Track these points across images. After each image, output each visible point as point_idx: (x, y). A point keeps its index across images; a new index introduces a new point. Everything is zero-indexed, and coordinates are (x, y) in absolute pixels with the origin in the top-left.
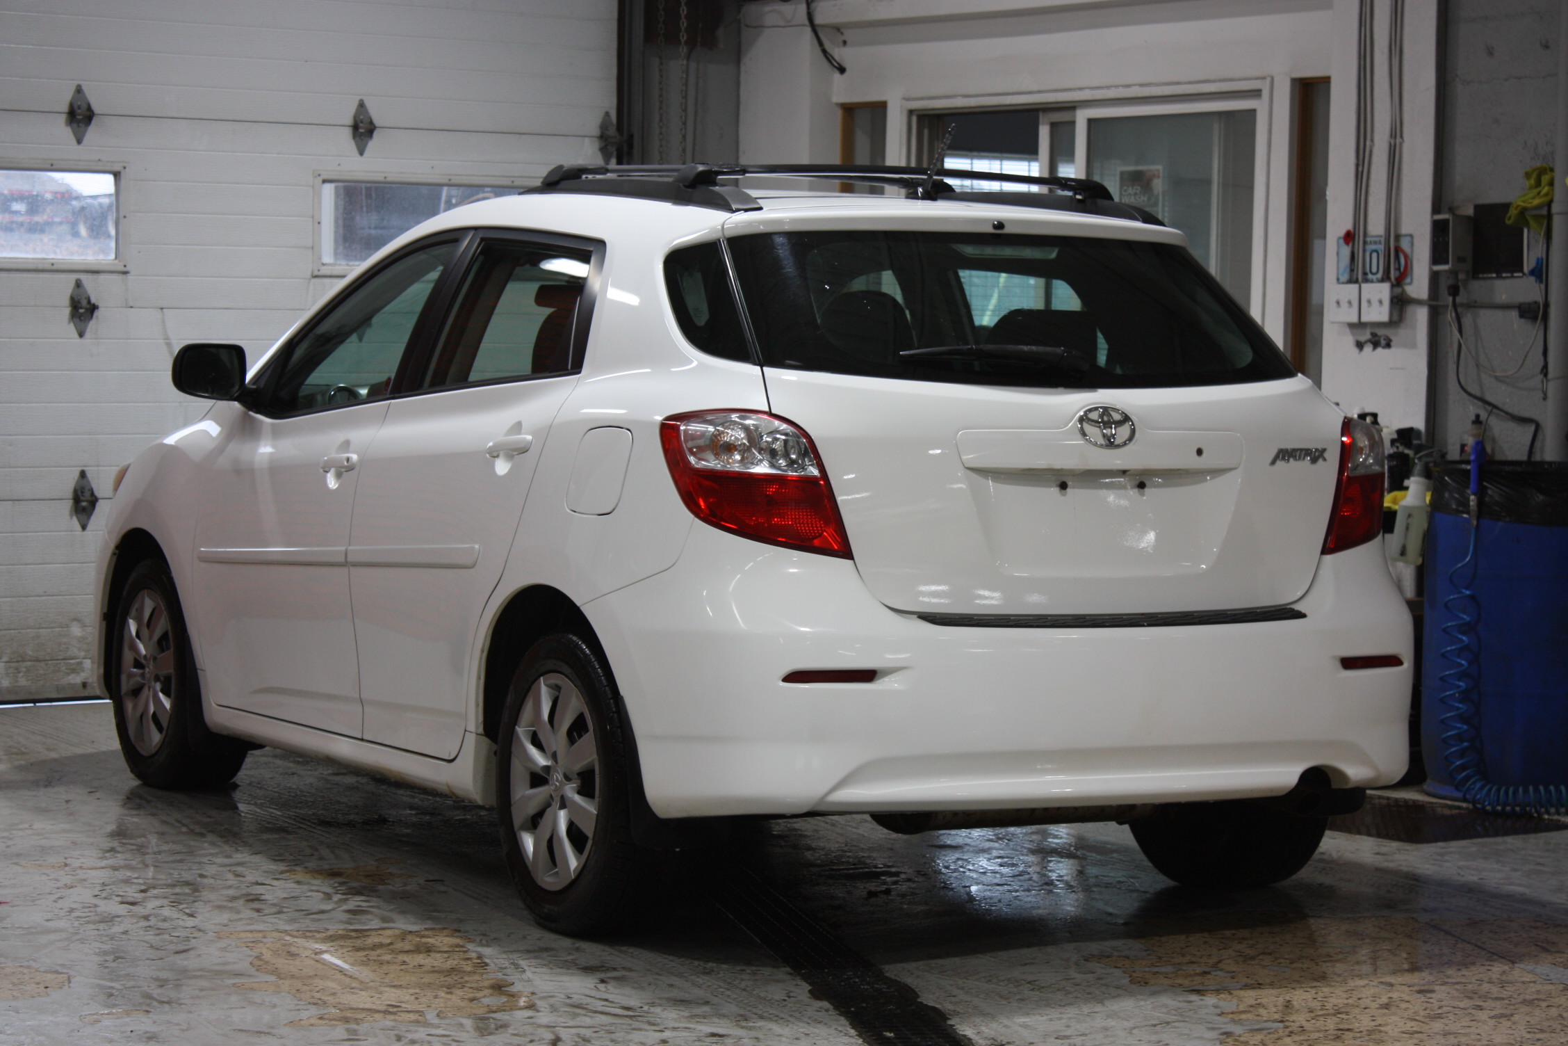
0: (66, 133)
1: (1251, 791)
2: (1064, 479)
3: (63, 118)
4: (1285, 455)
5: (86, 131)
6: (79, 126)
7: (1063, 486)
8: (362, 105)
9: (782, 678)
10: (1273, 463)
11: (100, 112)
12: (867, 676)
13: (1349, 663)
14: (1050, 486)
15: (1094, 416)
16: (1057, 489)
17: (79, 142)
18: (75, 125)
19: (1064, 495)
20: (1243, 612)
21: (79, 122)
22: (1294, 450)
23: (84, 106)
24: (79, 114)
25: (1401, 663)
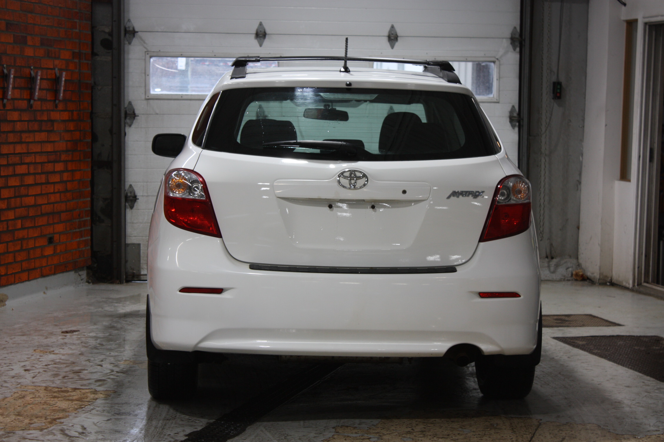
0: (255, 42)
1: (418, 354)
2: (331, 203)
3: (253, 36)
4: (455, 194)
5: (263, 41)
6: (260, 39)
7: (330, 207)
8: (393, 27)
9: (180, 290)
10: (449, 197)
11: (270, 33)
12: (219, 291)
13: (483, 295)
14: (325, 207)
15: (347, 174)
16: (328, 208)
17: (261, 46)
18: (259, 39)
19: (332, 211)
20: (427, 268)
21: (261, 37)
22: (463, 192)
23: (263, 31)
24: (261, 34)
25: (519, 296)
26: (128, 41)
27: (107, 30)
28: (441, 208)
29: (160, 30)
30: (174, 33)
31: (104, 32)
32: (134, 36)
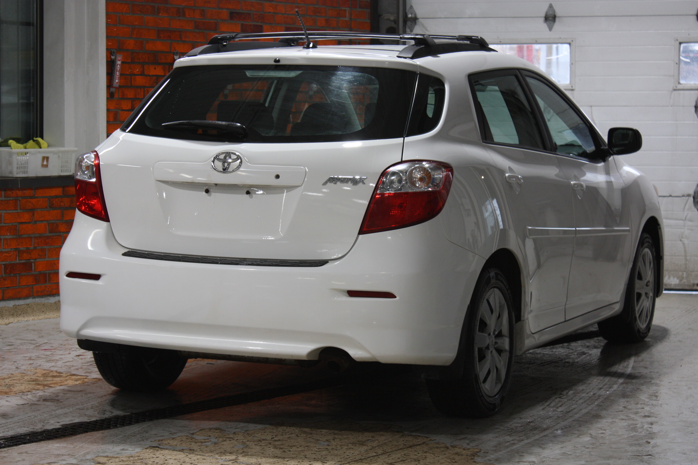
2: (209, 188)
3: (542, 20)
4: (332, 180)
6: (550, 23)
7: (207, 191)
9: (66, 274)
10: (325, 184)
11: (560, 15)
12: (96, 277)
13: (352, 294)
14: (202, 191)
15: (222, 157)
16: (204, 193)
18: (548, 22)
19: (209, 196)
21: (550, 20)
22: (339, 179)
23: (553, 13)
24: (550, 17)
25: (395, 297)
26: (409, 28)
27: (392, 18)
28: (314, 194)
29: (442, 16)
30: (458, 19)
31: (389, 20)
32: (416, 24)
